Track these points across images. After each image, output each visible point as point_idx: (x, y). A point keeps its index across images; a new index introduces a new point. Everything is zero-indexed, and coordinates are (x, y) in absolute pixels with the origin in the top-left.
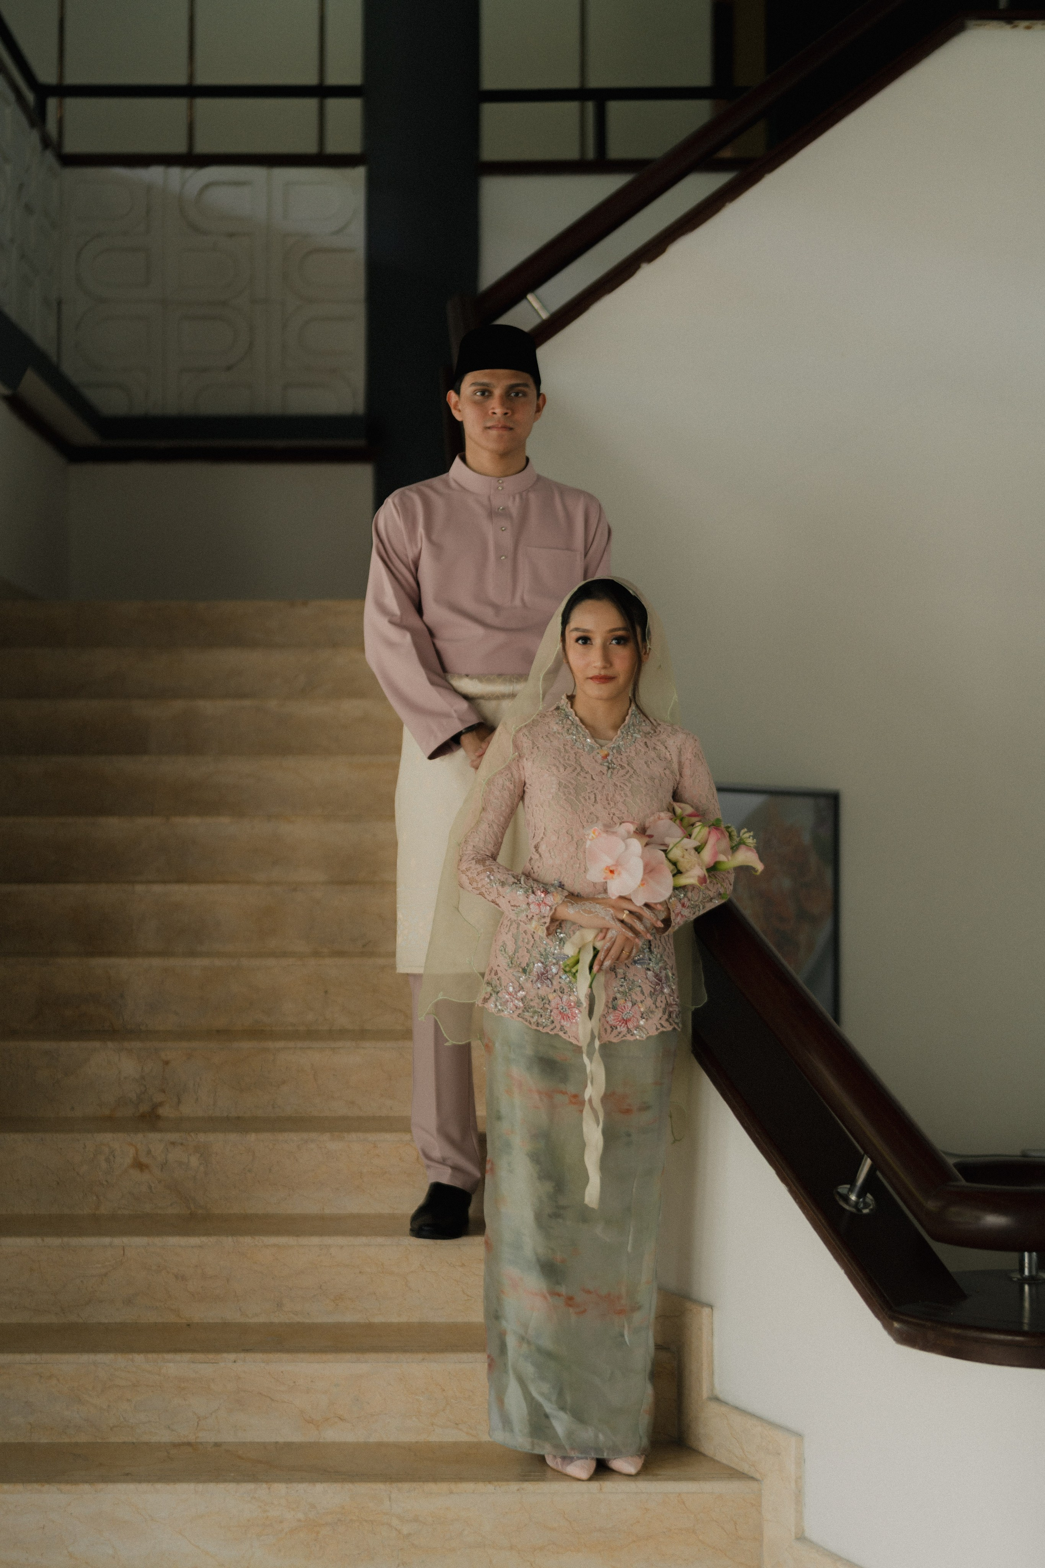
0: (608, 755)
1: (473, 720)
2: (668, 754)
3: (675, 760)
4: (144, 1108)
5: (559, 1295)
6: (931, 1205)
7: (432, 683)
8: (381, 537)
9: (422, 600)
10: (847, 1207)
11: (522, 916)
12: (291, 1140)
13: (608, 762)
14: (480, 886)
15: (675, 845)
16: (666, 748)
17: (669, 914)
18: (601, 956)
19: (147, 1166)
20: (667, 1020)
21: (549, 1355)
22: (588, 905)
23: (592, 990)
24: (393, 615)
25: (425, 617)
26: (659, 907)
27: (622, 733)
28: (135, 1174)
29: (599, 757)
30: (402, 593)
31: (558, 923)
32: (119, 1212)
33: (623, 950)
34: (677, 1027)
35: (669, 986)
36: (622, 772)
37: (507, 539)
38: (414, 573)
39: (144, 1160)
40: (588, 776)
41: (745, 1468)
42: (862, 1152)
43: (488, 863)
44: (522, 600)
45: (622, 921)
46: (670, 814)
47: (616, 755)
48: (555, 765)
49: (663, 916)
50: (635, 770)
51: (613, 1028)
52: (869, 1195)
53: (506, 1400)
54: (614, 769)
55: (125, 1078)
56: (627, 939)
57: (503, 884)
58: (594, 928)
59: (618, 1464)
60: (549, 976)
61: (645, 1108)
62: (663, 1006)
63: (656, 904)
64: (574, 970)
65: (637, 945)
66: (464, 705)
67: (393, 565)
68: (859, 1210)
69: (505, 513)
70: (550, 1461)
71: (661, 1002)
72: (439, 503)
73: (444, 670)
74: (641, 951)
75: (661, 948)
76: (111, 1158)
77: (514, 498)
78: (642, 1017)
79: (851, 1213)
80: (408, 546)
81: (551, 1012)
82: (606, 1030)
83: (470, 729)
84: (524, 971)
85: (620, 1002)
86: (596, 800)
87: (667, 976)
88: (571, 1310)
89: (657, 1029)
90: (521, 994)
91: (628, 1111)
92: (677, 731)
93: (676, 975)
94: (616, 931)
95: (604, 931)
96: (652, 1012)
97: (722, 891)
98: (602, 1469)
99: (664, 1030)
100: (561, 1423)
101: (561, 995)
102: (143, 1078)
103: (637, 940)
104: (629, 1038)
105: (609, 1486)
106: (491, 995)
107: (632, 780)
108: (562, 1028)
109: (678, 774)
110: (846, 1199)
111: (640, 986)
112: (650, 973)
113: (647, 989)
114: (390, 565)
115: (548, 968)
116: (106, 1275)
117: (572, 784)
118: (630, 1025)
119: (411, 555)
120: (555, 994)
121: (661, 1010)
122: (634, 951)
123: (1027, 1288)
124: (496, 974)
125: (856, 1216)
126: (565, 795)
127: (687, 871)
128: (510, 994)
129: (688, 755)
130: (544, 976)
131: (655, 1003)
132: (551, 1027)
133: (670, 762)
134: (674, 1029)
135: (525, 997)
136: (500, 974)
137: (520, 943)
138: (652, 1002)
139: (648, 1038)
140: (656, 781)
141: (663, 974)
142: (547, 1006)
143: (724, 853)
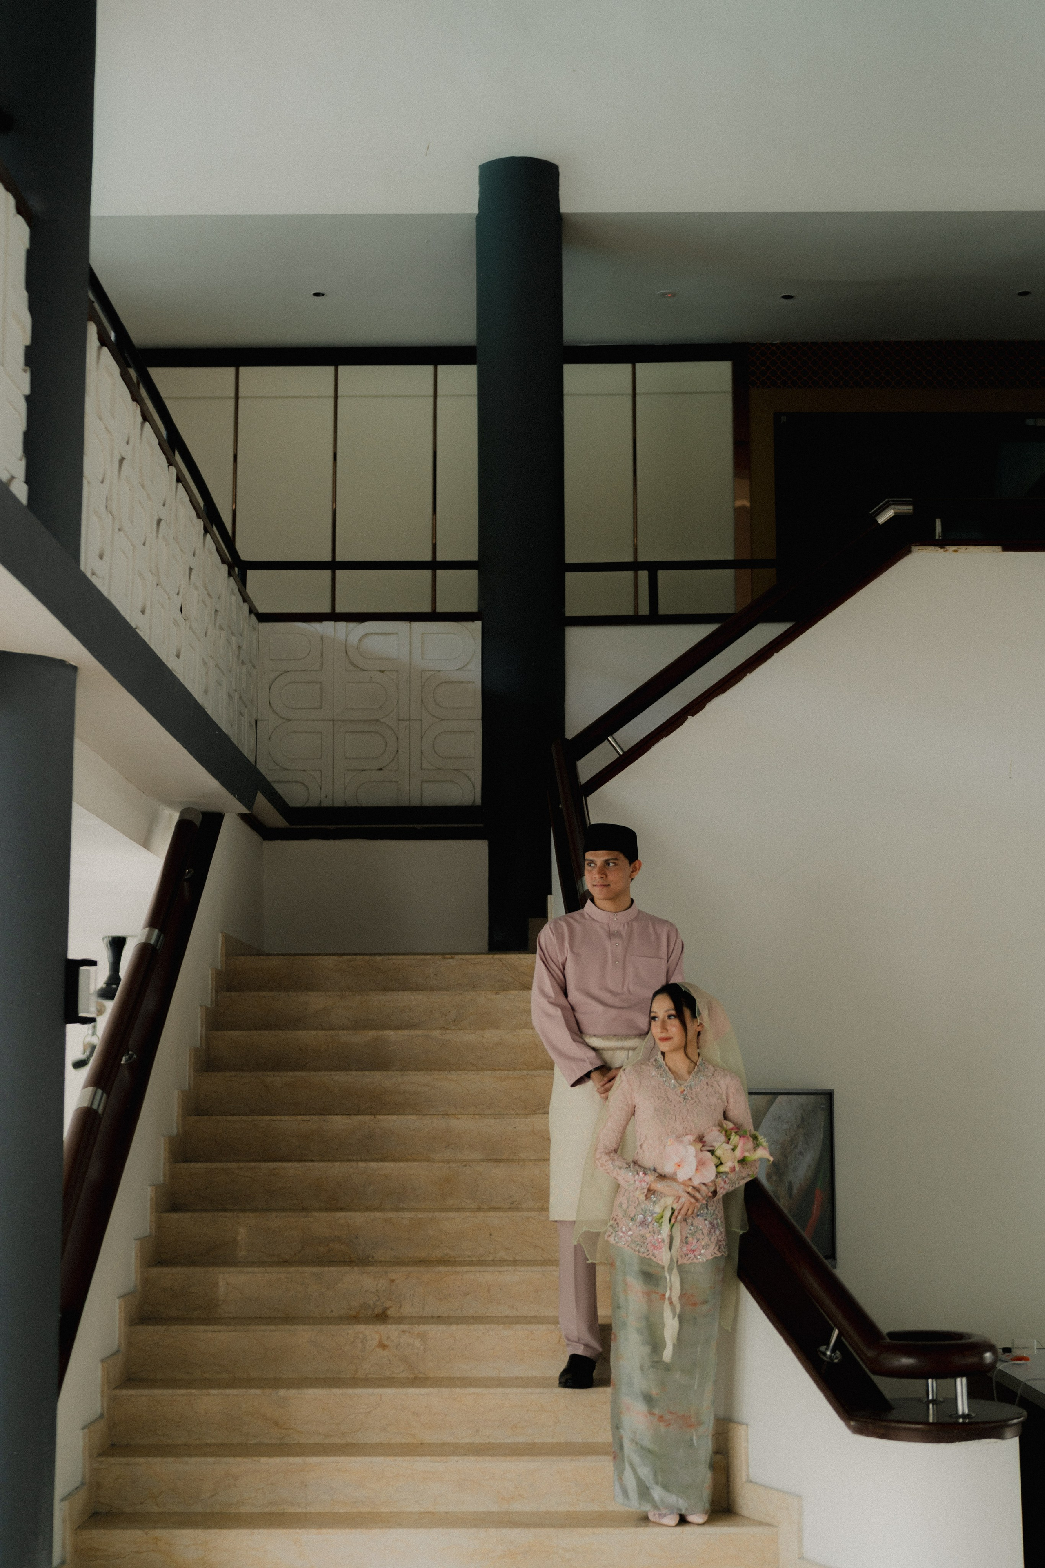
0: (684, 1091)
1: (598, 1063)
2: (720, 1090)
3: (724, 1093)
4: (378, 1310)
5: (654, 1414)
6: (871, 1354)
7: (574, 1040)
8: (542, 946)
9: (568, 988)
10: (825, 1359)
11: (631, 1188)
12: (478, 1330)
13: (684, 1095)
14: (607, 1168)
15: (718, 1147)
16: (719, 1086)
17: (716, 1188)
18: (676, 1213)
19: (387, 1346)
20: (718, 1250)
21: (650, 1451)
22: (668, 1182)
23: (671, 1233)
24: (550, 997)
25: (569, 998)
26: (710, 1184)
27: (693, 1077)
28: (379, 1351)
29: (679, 1092)
30: (555, 983)
31: (652, 1192)
32: (370, 1376)
33: (688, 1210)
34: (724, 1254)
35: (720, 1230)
36: (692, 1102)
37: (619, 951)
38: (562, 970)
39: (386, 1342)
40: (672, 1104)
41: (768, 1520)
42: (833, 1325)
43: (612, 1155)
44: (629, 990)
45: (688, 1193)
46: (719, 1128)
47: (689, 1091)
48: (652, 1097)
49: (712, 1189)
50: (699, 1100)
51: (686, 1255)
52: (838, 1352)
53: (623, 1478)
54: (687, 1099)
55: (366, 1291)
56: (691, 1203)
57: (620, 1168)
58: (673, 1196)
59: (690, 1518)
60: (647, 1223)
61: (705, 1302)
62: (716, 1241)
63: (708, 1183)
64: (660, 1221)
65: (697, 1207)
66: (592, 1054)
67: (550, 966)
68: (832, 1360)
69: (618, 935)
70: (651, 1517)
71: (714, 1239)
72: (577, 927)
73: (581, 1032)
74: (701, 1208)
75: (714, 1206)
76: (365, 1341)
77: (624, 926)
78: (703, 1249)
79: (828, 1362)
80: (559, 955)
81: (647, 1244)
82: (681, 1256)
83: (596, 1069)
84: (632, 1219)
85: (690, 1239)
86: (676, 1119)
87: (718, 1224)
88: (661, 1424)
89: (712, 1255)
90: (631, 1233)
91: (694, 1304)
92: (726, 1074)
93: (724, 1222)
94: (685, 1198)
95: (678, 1198)
96: (709, 1245)
97: (750, 1173)
98: (683, 1521)
99: (716, 1256)
100: (657, 1493)
101: (653, 1235)
102: (377, 1290)
103: (697, 1204)
104: (695, 1260)
105: (686, 1529)
106: (612, 1233)
107: (698, 1106)
108: (653, 1255)
109: (726, 1102)
110: (824, 1354)
111: (701, 1230)
112: (706, 1222)
113: (706, 1231)
114: (547, 964)
115: (646, 1218)
116: (370, 1412)
117: (662, 1109)
118: (696, 1253)
119: (561, 960)
120: (650, 1234)
121: (714, 1244)
122: (696, 1210)
123: (931, 1406)
124: (616, 1220)
125: (831, 1363)
126: (658, 1116)
127: (725, 1163)
128: (623, 1233)
129: (732, 1090)
130: (643, 1223)
131: (710, 1240)
132: (647, 1253)
133: (722, 1094)
134: (723, 1255)
135: (632, 1235)
136: (618, 1221)
137: (630, 1202)
138: (709, 1239)
139: (707, 1260)
140: (713, 1107)
141: (715, 1222)
142: (645, 1241)
143: (748, 1151)
